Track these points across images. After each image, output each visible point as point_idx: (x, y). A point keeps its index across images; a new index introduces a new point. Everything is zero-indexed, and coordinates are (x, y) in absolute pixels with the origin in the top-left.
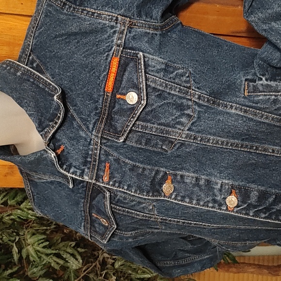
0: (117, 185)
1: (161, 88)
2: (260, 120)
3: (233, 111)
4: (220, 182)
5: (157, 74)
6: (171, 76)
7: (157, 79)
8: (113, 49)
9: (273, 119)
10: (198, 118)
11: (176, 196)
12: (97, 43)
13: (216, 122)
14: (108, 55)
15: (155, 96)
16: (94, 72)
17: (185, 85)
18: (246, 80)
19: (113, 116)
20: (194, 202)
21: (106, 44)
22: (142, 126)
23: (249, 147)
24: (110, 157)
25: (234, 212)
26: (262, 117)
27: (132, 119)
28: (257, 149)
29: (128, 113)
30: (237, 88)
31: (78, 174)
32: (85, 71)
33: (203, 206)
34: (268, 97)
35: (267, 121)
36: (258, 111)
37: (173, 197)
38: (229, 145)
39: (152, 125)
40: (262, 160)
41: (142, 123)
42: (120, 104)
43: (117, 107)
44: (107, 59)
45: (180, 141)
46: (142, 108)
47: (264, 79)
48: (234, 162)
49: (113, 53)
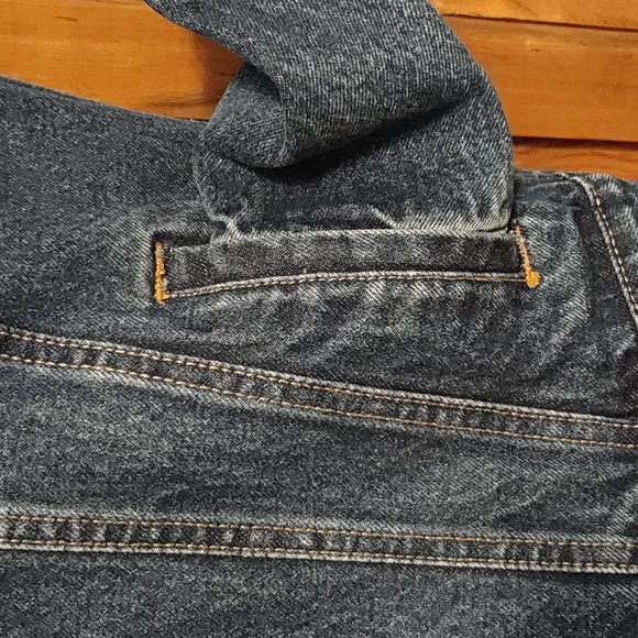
2: (226, 401)
3: (99, 374)
9: (287, 392)
13: (17, 432)
18: (158, 237)
23: (201, 533)
26: (236, 387)
28: (240, 538)
30: (117, 273)
34: (252, 297)
35: (261, 404)
36: (214, 364)
38: (100, 535)
40: (271, 587)
47: (231, 224)
48: (138, 616)
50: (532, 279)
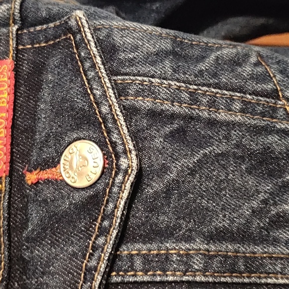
6: (202, 66)
7: (156, 81)
15: (166, 137)
17: (259, 87)
19: (27, 255)
22: (146, 259)
27: (101, 240)
29: (82, 225)
39: (184, 246)
41: (144, 248)
42: (45, 201)
43: (35, 215)
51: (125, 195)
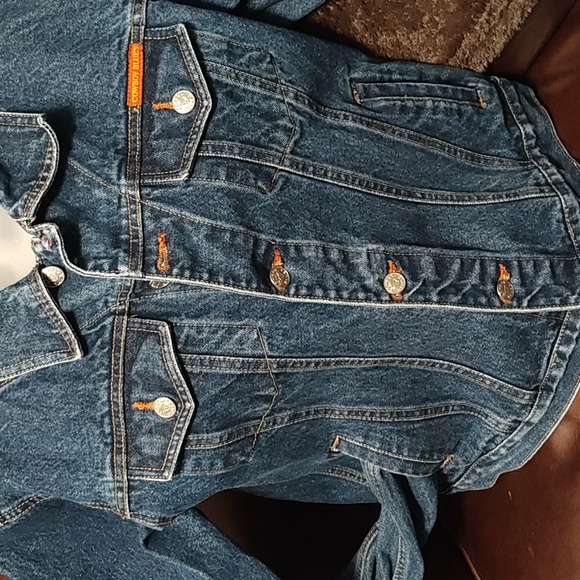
0: (187, 273)
1: (229, 81)
2: (392, 138)
3: (351, 124)
4: (365, 249)
5: (217, 59)
6: (242, 60)
7: (219, 65)
8: (129, 29)
10: (301, 134)
11: (297, 289)
12: (96, 27)
14: (120, 43)
15: (224, 94)
16: (98, 78)
17: (269, 76)
18: (351, 80)
20: (333, 294)
21: (114, 24)
22: (213, 146)
24: (164, 220)
25: (405, 302)
31: (106, 267)
32: (79, 80)
33: (350, 299)
37: (292, 291)
39: (231, 143)
41: (212, 142)
43: (159, 125)
44: (120, 49)
45: (283, 173)
46: (208, 113)
49: (130, 38)
50: (484, 105)
51: (206, 117)
